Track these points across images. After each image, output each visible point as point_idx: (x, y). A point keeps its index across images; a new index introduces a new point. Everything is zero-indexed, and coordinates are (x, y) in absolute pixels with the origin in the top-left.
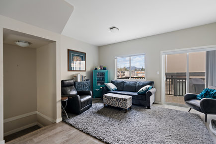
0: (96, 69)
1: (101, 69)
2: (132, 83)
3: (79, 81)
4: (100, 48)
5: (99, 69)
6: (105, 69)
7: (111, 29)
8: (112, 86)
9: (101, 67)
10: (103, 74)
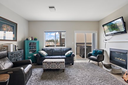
0: (27, 39)
1: (32, 39)
2: (58, 49)
3: (12, 51)
4: (30, 23)
5: (31, 39)
6: (35, 39)
7: (49, 8)
8: (44, 53)
9: (32, 38)
10: (35, 44)
